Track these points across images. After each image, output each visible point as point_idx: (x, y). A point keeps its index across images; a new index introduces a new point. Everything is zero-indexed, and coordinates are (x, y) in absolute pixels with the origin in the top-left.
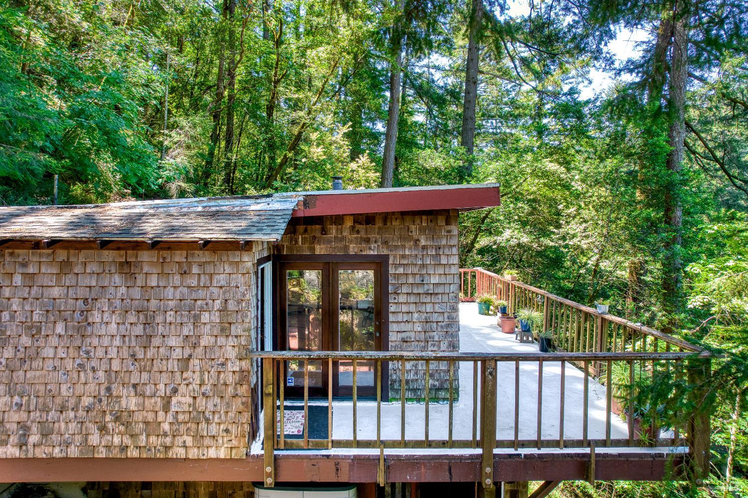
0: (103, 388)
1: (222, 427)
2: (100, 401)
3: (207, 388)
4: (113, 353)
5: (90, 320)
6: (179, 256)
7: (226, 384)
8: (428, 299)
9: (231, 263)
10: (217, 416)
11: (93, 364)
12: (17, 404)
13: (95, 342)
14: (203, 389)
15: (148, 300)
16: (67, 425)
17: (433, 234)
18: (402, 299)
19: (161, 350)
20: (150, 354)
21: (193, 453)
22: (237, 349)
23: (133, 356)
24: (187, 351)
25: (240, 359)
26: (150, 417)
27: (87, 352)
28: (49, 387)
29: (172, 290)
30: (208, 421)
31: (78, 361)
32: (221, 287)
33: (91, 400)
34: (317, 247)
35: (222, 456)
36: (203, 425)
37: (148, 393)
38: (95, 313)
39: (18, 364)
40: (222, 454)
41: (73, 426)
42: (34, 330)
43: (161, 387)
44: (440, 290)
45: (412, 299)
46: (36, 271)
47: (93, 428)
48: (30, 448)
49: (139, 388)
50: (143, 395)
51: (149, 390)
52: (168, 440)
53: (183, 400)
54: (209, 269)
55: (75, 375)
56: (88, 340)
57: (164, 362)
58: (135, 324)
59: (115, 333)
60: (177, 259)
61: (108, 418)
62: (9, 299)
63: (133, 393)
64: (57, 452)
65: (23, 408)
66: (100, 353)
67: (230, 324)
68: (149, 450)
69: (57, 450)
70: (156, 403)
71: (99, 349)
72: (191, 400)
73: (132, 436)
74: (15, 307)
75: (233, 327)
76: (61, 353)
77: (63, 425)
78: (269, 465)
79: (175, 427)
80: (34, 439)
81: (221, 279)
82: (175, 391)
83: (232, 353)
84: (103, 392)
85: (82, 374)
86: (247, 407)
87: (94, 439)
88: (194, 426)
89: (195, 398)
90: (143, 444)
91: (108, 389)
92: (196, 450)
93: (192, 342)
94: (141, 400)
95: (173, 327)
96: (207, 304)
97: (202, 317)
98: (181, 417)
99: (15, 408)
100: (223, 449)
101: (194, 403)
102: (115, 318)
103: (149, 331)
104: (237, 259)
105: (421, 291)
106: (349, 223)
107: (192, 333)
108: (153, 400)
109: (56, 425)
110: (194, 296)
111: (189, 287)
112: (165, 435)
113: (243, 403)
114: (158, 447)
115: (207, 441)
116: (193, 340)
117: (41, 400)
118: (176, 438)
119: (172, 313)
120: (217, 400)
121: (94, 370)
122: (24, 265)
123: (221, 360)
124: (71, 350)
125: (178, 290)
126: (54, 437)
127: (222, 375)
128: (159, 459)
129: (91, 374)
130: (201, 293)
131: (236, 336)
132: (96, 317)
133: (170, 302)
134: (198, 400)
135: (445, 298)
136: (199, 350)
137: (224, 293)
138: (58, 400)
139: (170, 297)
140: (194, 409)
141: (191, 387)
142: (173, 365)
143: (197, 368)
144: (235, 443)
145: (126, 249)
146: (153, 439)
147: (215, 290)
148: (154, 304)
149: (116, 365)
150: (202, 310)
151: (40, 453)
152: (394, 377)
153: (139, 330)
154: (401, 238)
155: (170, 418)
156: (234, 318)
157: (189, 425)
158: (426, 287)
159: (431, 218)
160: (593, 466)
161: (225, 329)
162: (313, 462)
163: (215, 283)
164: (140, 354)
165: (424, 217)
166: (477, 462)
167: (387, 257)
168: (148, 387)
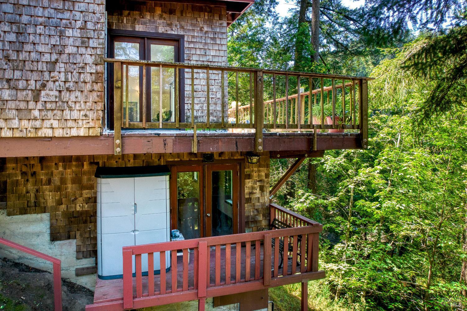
1: (82, 113)
3: (70, 85)
7: (85, 82)
10: (78, 105)
14: (67, 85)
15: (20, 15)
17: (211, 24)
19: (32, 54)
20: (22, 56)
21: (59, 133)
22: (93, 57)
23: (7, 57)
24: (54, 57)
25: (96, 65)
26: (22, 105)
29: (41, 9)
30: (71, 109)
32: (82, 12)
34: (137, 26)
35: (82, 134)
36: (67, 112)
37: (20, 87)
40: (82, 133)
43: (32, 82)
44: (216, 60)
49: (12, 83)
50: (16, 89)
51: (21, 85)
52: (38, 124)
53: (51, 93)
57: (35, 64)
58: (9, 32)
63: (6, 87)
67: (89, 38)
68: (21, 131)
70: (27, 95)
72: (57, 93)
73: (6, 120)
75: (91, 41)
78: (118, 139)
79: (43, 113)
81: (81, 6)
82: (44, 86)
83: (90, 60)
86: (101, 98)
88: (59, 113)
89: (60, 91)
90: (16, 126)
92: (61, 130)
93: (58, 50)
94: (14, 92)
95: (42, 37)
96: (70, 23)
97: (67, 32)
98: (49, 106)
100: (82, 129)
101: (60, 96)
103: (21, 39)
105: (204, 60)
106: (158, 12)
107: (58, 43)
108: (24, 93)
110: (60, 16)
111: (55, 9)
112: (35, 119)
113: (98, 96)
114: (29, 129)
115: (70, 124)
116: (60, 48)
118: (45, 121)
119: (42, 27)
120: (78, 94)
123: (81, 65)
125: (47, 11)
127: (82, 75)
128: (30, 138)
130: (67, 15)
131: (93, 48)
133: (40, 19)
134: (63, 93)
136: (64, 57)
137: (84, 16)
139: (40, 14)
140: (60, 100)
141: (57, 83)
142: (43, 66)
143: (63, 70)
144: (92, 124)
146: (25, 123)
147: (78, 14)
148: (25, 18)
150: (66, 27)
152: (188, 114)
153: (12, 37)
154: (192, 25)
155: (40, 106)
156: (91, 34)
157: (55, 112)
158: (208, 58)
159: (210, 14)
160: (316, 139)
161: (84, 42)
162: (149, 139)
163: (76, 8)
164: (14, 56)
165: (206, 14)
166: (252, 138)
167: (183, 36)
168: (20, 82)
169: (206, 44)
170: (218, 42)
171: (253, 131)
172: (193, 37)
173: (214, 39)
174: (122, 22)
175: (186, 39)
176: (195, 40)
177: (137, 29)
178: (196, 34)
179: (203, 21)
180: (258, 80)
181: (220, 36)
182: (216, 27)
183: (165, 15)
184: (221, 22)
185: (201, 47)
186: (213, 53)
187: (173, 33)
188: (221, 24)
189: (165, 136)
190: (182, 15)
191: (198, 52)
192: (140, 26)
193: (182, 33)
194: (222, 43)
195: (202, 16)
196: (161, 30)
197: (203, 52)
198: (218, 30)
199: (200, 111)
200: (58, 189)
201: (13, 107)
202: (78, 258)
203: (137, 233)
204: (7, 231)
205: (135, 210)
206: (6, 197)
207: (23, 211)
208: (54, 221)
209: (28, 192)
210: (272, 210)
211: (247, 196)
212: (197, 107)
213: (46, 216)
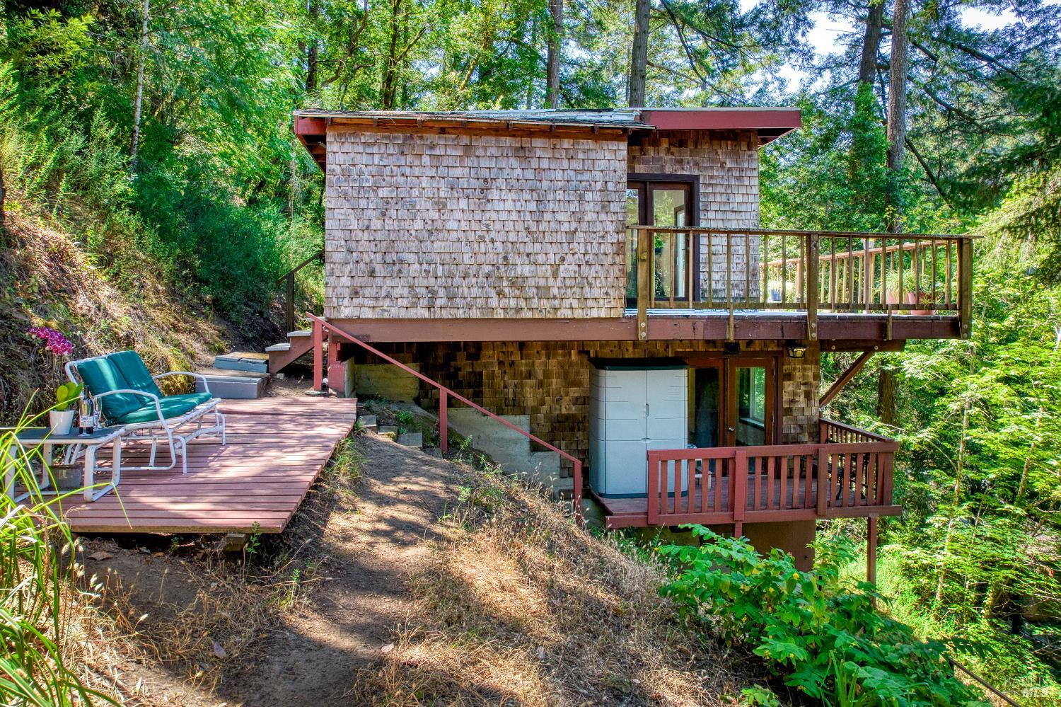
0: (501, 257)
1: (603, 290)
2: (498, 268)
3: (590, 257)
4: (510, 226)
5: (490, 197)
6: (566, 143)
7: (606, 254)
8: (733, 216)
9: (610, 150)
10: (598, 281)
11: (492, 236)
12: (425, 271)
13: (494, 216)
14: (587, 257)
15: (540, 181)
16: (470, 290)
17: (735, 155)
18: (711, 215)
19: (551, 224)
20: (543, 226)
21: (578, 314)
22: (615, 224)
23: (527, 229)
24: (574, 225)
25: (618, 233)
26: (542, 282)
27: (487, 226)
28: (453, 256)
29: (561, 172)
30: (591, 286)
31: (479, 233)
32: (602, 171)
33: (490, 268)
35: (603, 316)
36: (587, 289)
37: (540, 262)
38: (494, 191)
39: (426, 235)
40: (603, 314)
41: (475, 291)
42: (440, 205)
43: (551, 256)
44: (743, 208)
46: (442, 153)
47: (493, 293)
48: (438, 311)
49: (532, 257)
50: (536, 264)
51: (541, 258)
52: (557, 303)
53: (571, 268)
54: (592, 155)
55: (476, 245)
56: (487, 215)
57: (554, 234)
58: (530, 201)
59: (512, 208)
60: (566, 146)
61: (505, 283)
62: (418, 177)
63: (527, 262)
64: (460, 314)
65: (431, 274)
66: (498, 226)
67: (609, 202)
68: (541, 311)
69: (461, 311)
70: (546, 270)
71: (496, 222)
72: (576, 268)
73: (526, 299)
74: (424, 185)
75: (612, 205)
76: (464, 225)
77: (466, 290)
78: (643, 321)
79: (562, 291)
80: (439, 302)
81: (602, 164)
82: (563, 260)
83: (611, 227)
84: (500, 261)
85: (482, 244)
86: (623, 273)
87: (494, 302)
88: (579, 290)
89: (579, 266)
90: (536, 306)
91: (506, 258)
92: (581, 311)
93: (578, 217)
94: (533, 267)
95: (562, 204)
96: (590, 185)
97: (586, 196)
98: (568, 282)
99: (424, 274)
100: (603, 310)
101: (579, 271)
102: (513, 195)
103: (541, 208)
104: (615, 148)
105: (727, 208)
106: (665, 144)
107: (578, 210)
108: (544, 268)
109: (460, 289)
110: (579, 177)
111: (575, 170)
112: (555, 298)
113: (620, 271)
114: (548, 309)
115: (590, 303)
116: (579, 215)
117: (446, 267)
118: (564, 301)
119: (561, 192)
120: (599, 268)
121: (493, 241)
122: (432, 147)
123: (601, 234)
124: (472, 223)
125: (566, 173)
126: (458, 300)
127: (602, 246)
128: (550, 319)
129: (490, 245)
130: (587, 176)
131: (615, 213)
132: (494, 194)
133: (559, 183)
134: (582, 268)
135: (748, 215)
136: (584, 225)
137: (604, 176)
138: (461, 268)
139: (560, 178)
140: (580, 275)
141: (576, 256)
142: (561, 237)
143: (582, 240)
144: (613, 304)
145: (522, 136)
146: (544, 301)
147: (598, 174)
148: (545, 184)
149: (512, 237)
150: (586, 190)
151: (445, 314)
152: (705, 287)
153: (533, 206)
155: (559, 283)
156: (613, 197)
157: (574, 289)
158: (732, 206)
159: (735, 143)
161: (605, 206)
162: (675, 322)
163: (596, 168)
164: (533, 227)
165: (729, 142)
166: (803, 322)
167: (697, 177)
168: (540, 256)
169: (729, 186)
170: (746, 183)
172: (712, 177)
173: (740, 178)
175: (701, 181)
176: (714, 182)
177: (637, 172)
178: (715, 173)
179: (726, 153)
180: (812, 246)
181: (749, 174)
182: (743, 161)
183: (673, 149)
184: (750, 153)
185: (723, 191)
186: (739, 199)
187: (685, 173)
188: (750, 156)
189: (694, 318)
190: (696, 147)
191: (718, 199)
192: (641, 166)
193: (696, 173)
194: (752, 183)
196: (668, 170)
197: (724, 199)
198: (746, 165)
199: (720, 282)
200: (541, 384)
201: (533, 284)
202: (562, 477)
203: (648, 442)
204: (482, 435)
206: (482, 392)
207: (500, 412)
208: (535, 426)
209: (505, 387)
213: (525, 419)
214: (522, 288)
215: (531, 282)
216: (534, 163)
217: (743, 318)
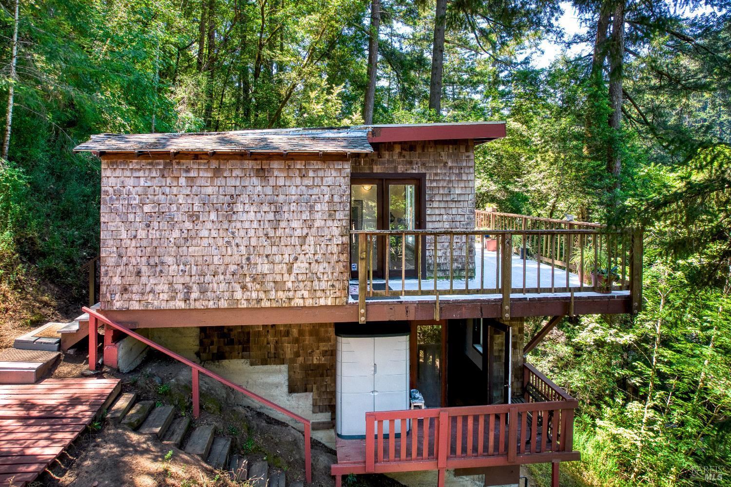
0: (244, 258)
1: (329, 283)
2: (242, 267)
3: (319, 257)
4: (251, 233)
5: (235, 210)
6: (299, 165)
7: (332, 254)
8: (453, 205)
9: (336, 170)
10: (325, 276)
11: (237, 241)
12: (182, 271)
13: (239, 225)
14: (316, 257)
15: (277, 195)
16: (219, 286)
17: (456, 157)
18: (436, 205)
19: (286, 230)
20: (279, 232)
21: (309, 302)
22: (339, 229)
23: (266, 235)
24: (305, 231)
25: (342, 236)
26: (278, 278)
27: (233, 233)
28: (205, 258)
29: (295, 188)
30: (319, 280)
31: (226, 239)
32: (329, 186)
33: (236, 267)
34: (375, 167)
35: (329, 304)
36: (316, 283)
37: (277, 261)
38: (239, 205)
39: (183, 241)
40: (329, 302)
41: (223, 286)
42: (194, 217)
43: (286, 256)
44: (462, 198)
45: (442, 205)
46: (196, 175)
47: (238, 287)
48: (192, 302)
49: (270, 258)
50: (273, 263)
51: (278, 259)
52: (291, 294)
53: (302, 265)
54: (321, 173)
55: (224, 249)
56: (233, 224)
58: (268, 212)
59: (253, 218)
60: (298, 167)
61: (248, 279)
62: (176, 195)
63: (266, 261)
64: (211, 305)
65: (187, 273)
66: (242, 233)
67: (335, 211)
68: (277, 301)
69: (211, 303)
70: (282, 268)
71: (241, 230)
72: (308, 265)
73: (265, 292)
74: (180, 201)
75: (337, 213)
76: (214, 233)
77: (215, 285)
78: (363, 308)
79: (296, 285)
80: (194, 296)
81: (329, 181)
82: (296, 259)
83: (336, 232)
84: (244, 262)
85: (229, 249)
86: (346, 269)
87: (238, 295)
88: (309, 284)
89: (310, 263)
90: (273, 297)
91: (248, 259)
92: (311, 300)
93: (309, 224)
94: (271, 266)
95: (295, 214)
96: (319, 198)
97: (316, 207)
98: (300, 277)
99: (181, 273)
100: (330, 299)
101: (310, 267)
102: (253, 208)
103: (278, 217)
104: (340, 167)
105: (448, 199)
106: (397, 149)
107: (308, 218)
108: (280, 266)
109: (211, 285)
110: (310, 192)
111: (306, 186)
112: (289, 290)
113: (344, 267)
114: (284, 299)
115: (319, 294)
116: (310, 223)
117: (199, 267)
118: (297, 292)
119: (295, 204)
120: (326, 265)
121: (237, 245)
122: (188, 170)
123: (328, 237)
124: (221, 231)
125: (299, 188)
126: (209, 294)
127: (329, 247)
128: (285, 307)
129: (235, 248)
130: (316, 191)
131: (339, 220)
132: (239, 207)
133: (293, 197)
134: (312, 265)
135: (466, 204)
136: (314, 230)
137: (331, 190)
138: (212, 267)
139: (293, 193)
140: (310, 271)
141: (307, 256)
142: (295, 241)
143: (312, 243)
144: (338, 294)
145: (262, 160)
146: (280, 293)
147: (325, 188)
148: (281, 198)
149: (254, 242)
150: (316, 202)
151: (198, 305)
152: (430, 261)
153: (271, 216)
154: (435, 161)
155: (293, 278)
156: (337, 207)
157: (306, 283)
158: (452, 196)
159: (455, 147)
160: (573, 304)
161: (331, 215)
162: (391, 307)
163: (324, 183)
164: (271, 234)
165: (451, 146)
166: (499, 304)
167: (424, 175)
168: (277, 256)
169: (450, 181)
170: (464, 178)
171: (500, 296)
172: (436, 174)
173: (460, 174)
174: (360, 164)
175: (427, 178)
176: (438, 178)
177: (375, 171)
178: (439, 171)
179: (448, 155)
180: (506, 242)
181: (467, 171)
182: (461, 161)
183: (404, 152)
184: (467, 154)
185: (445, 184)
186: (458, 191)
187: (414, 172)
188: (468, 157)
189: (407, 302)
190: (423, 151)
191: (441, 192)
192: (379, 167)
193: (424, 171)
194: (469, 179)
195: (446, 149)
196: (400, 169)
197: (446, 191)
198: (464, 164)
199: (443, 258)
200: (296, 341)
201: (271, 279)
202: (314, 412)
203: (376, 394)
204: (250, 380)
205: (375, 371)
206: (249, 347)
207: (264, 362)
208: (292, 373)
209: (268, 343)
210: (526, 372)
211: (496, 354)
212: (439, 253)
213: (284, 368)
214: (262, 283)
215: (269, 278)
216: (272, 181)
217: (447, 302)
